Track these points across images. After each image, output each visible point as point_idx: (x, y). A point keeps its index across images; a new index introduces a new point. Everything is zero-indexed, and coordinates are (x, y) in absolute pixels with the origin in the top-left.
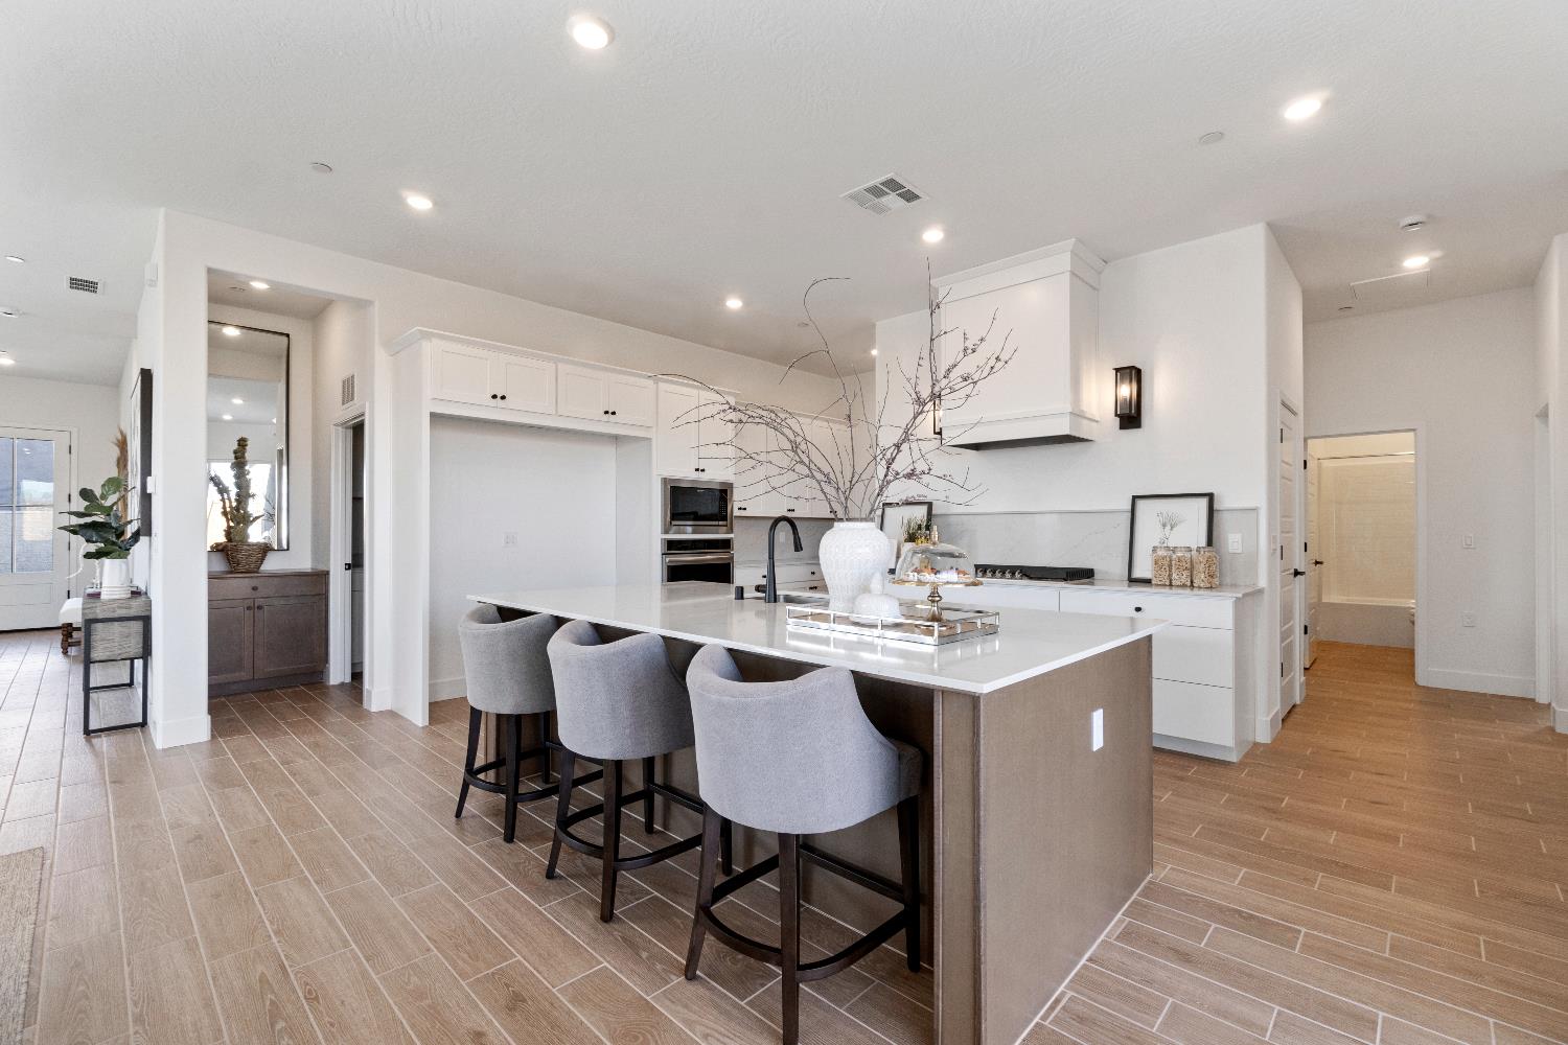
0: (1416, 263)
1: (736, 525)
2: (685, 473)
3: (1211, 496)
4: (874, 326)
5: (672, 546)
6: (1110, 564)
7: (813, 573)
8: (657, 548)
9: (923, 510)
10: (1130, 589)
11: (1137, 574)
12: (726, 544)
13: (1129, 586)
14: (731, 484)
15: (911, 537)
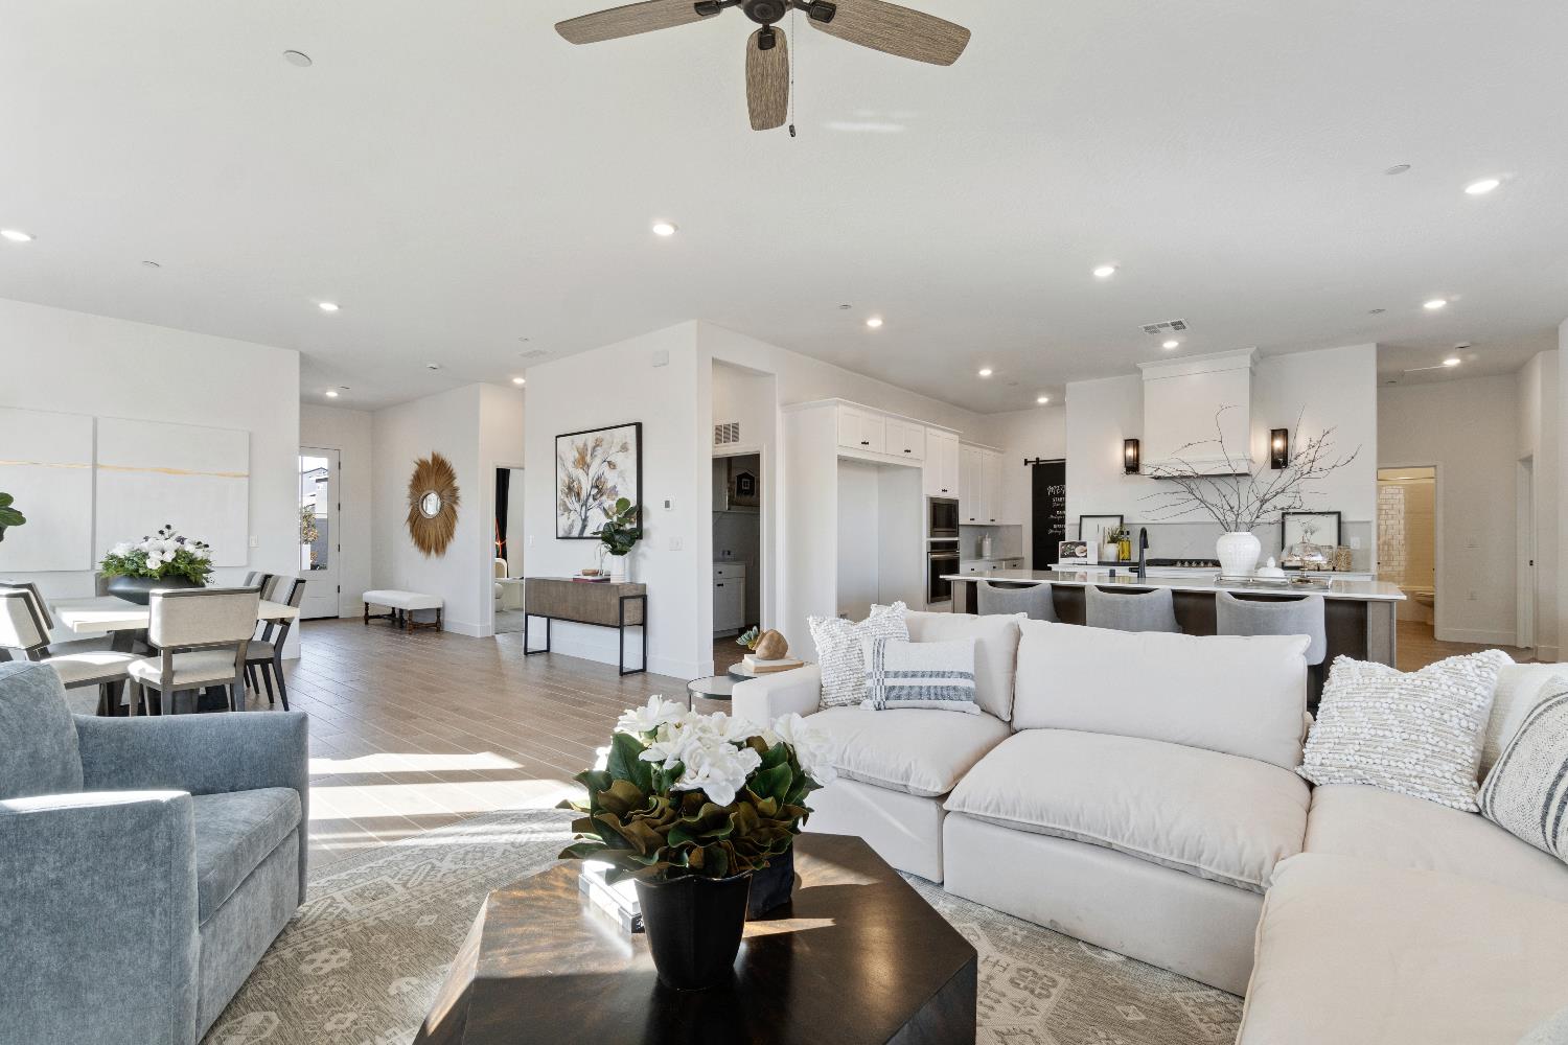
0: (1452, 362)
1: (961, 530)
2: (937, 494)
3: (1339, 514)
4: (1065, 386)
5: (934, 546)
8: (925, 548)
9: (1117, 522)
12: (955, 545)
14: (957, 501)
15: (1113, 540)
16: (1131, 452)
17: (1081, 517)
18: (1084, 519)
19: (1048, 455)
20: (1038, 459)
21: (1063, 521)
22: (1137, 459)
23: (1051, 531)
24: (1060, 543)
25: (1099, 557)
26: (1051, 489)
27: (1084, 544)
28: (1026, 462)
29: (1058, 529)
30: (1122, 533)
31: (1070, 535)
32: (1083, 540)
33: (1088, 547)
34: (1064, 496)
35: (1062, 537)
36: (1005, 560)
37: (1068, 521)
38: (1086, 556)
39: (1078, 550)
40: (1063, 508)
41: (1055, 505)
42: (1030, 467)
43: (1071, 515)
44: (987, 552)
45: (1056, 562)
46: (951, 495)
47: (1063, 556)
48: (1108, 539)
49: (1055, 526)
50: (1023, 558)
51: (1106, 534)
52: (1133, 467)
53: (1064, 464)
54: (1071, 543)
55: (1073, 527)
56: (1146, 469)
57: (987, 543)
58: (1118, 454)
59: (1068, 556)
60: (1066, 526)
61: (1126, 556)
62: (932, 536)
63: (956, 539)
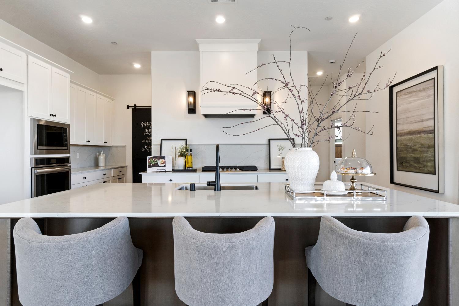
0: (319, 73)
1: (72, 148)
2: (45, 117)
4: (150, 53)
5: (39, 163)
6: (261, 164)
7: (105, 174)
8: (28, 164)
9: (183, 142)
10: (270, 173)
11: (272, 167)
12: (66, 161)
13: (270, 172)
14: (69, 125)
15: (182, 155)
16: (191, 99)
17: (162, 140)
18: (163, 141)
19: (141, 103)
20: (135, 105)
21: (150, 144)
22: (194, 104)
23: (144, 150)
24: (148, 157)
25: (173, 166)
26: (143, 124)
27: (164, 158)
28: (128, 107)
29: (148, 148)
30: (187, 150)
31: (155, 152)
32: (162, 155)
33: (166, 160)
34: (151, 129)
35: (150, 154)
36: (113, 168)
37: (153, 143)
38: (165, 166)
39: (160, 162)
40: (150, 136)
41: (145, 134)
42: (130, 110)
43: (155, 139)
44: (102, 163)
45: (145, 170)
46: (60, 119)
47: (150, 166)
48: (178, 154)
49: (146, 147)
50: (126, 166)
51: (177, 151)
52: (192, 110)
53: (151, 109)
54: (155, 157)
55: (156, 147)
56: (201, 110)
57: (102, 158)
58: (183, 101)
59: (154, 166)
60: (153, 146)
61: (190, 166)
62: (35, 154)
63: (68, 155)
